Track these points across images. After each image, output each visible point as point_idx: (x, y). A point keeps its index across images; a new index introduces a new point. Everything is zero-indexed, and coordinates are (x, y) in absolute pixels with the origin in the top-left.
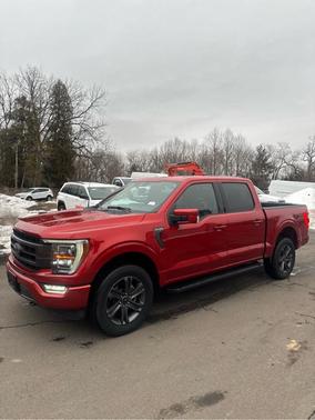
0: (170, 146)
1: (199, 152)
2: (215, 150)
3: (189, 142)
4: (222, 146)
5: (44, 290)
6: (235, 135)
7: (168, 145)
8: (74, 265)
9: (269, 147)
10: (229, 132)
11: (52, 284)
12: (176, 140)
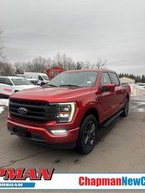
0: (37, 60)
1: (51, 64)
2: (59, 63)
3: (46, 59)
4: (62, 62)
5: (51, 133)
6: (68, 57)
7: (36, 60)
8: (70, 117)
9: (82, 63)
10: (64, 55)
11: (55, 130)
12: (40, 57)
